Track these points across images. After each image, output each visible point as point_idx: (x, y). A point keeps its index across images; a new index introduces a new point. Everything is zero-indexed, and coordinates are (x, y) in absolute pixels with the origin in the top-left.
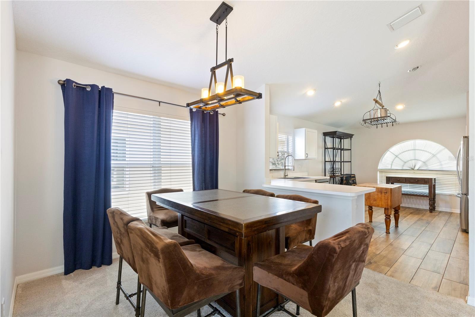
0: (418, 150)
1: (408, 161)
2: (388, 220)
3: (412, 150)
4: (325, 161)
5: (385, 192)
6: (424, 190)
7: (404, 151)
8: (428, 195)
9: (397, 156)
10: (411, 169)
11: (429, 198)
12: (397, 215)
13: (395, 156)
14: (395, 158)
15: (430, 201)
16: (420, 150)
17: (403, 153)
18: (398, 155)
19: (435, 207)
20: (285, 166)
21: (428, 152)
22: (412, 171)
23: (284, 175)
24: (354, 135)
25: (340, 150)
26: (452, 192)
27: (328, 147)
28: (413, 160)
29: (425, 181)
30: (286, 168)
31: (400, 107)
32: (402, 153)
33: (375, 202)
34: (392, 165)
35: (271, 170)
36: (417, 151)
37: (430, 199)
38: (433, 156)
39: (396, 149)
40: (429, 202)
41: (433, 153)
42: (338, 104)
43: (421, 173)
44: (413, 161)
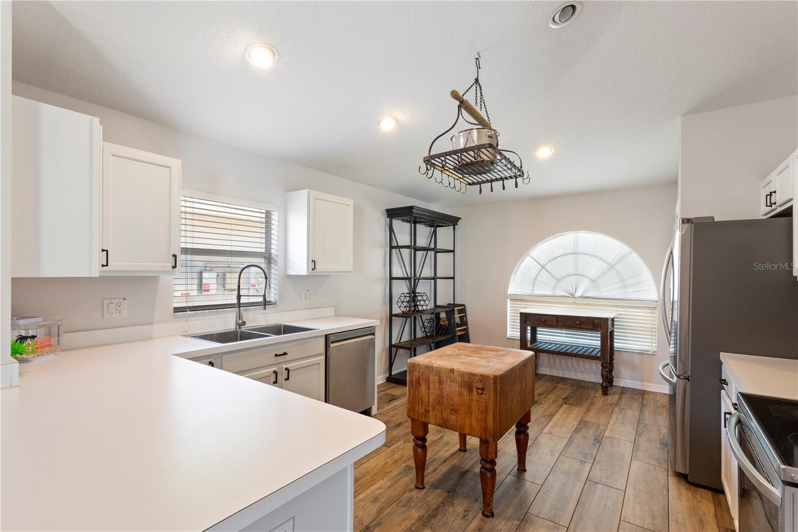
0: (582, 254)
1: (564, 278)
2: (489, 474)
3: (571, 254)
4: (391, 278)
5: (480, 386)
6: (591, 341)
7: (556, 256)
8: (599, 355)
9: (543, 267)
10: (569, 295)
11: (601, 363)
12: (522, 436)
13: (541, 268)
14: (541, 270)
15: (604, 370)
16: (586, 254)
17: (555, 260)
18: (546, 265)
19: (613, 378)
20: (239, 297)
21: (601, 259)
22: (571, 300)
23: (236, 321)
24: (461, 218)
25: (433, 252)
26: (644, 345)
27: (399, 245)
28: (573, 275)
29: (593, 323)
30: (242, 301)
31: (544, 153)
32: (553, 259)
33: (453, 417)
34: (533, 286)
35: (177, 310)
36: (580, 255)
37: (604, 365)
38: (610, 268)
39: (541, 251)
40: (600, 371)
41: (610, 261)
42: (387, 125)
43: (587, 305)
44: (572, 277)
